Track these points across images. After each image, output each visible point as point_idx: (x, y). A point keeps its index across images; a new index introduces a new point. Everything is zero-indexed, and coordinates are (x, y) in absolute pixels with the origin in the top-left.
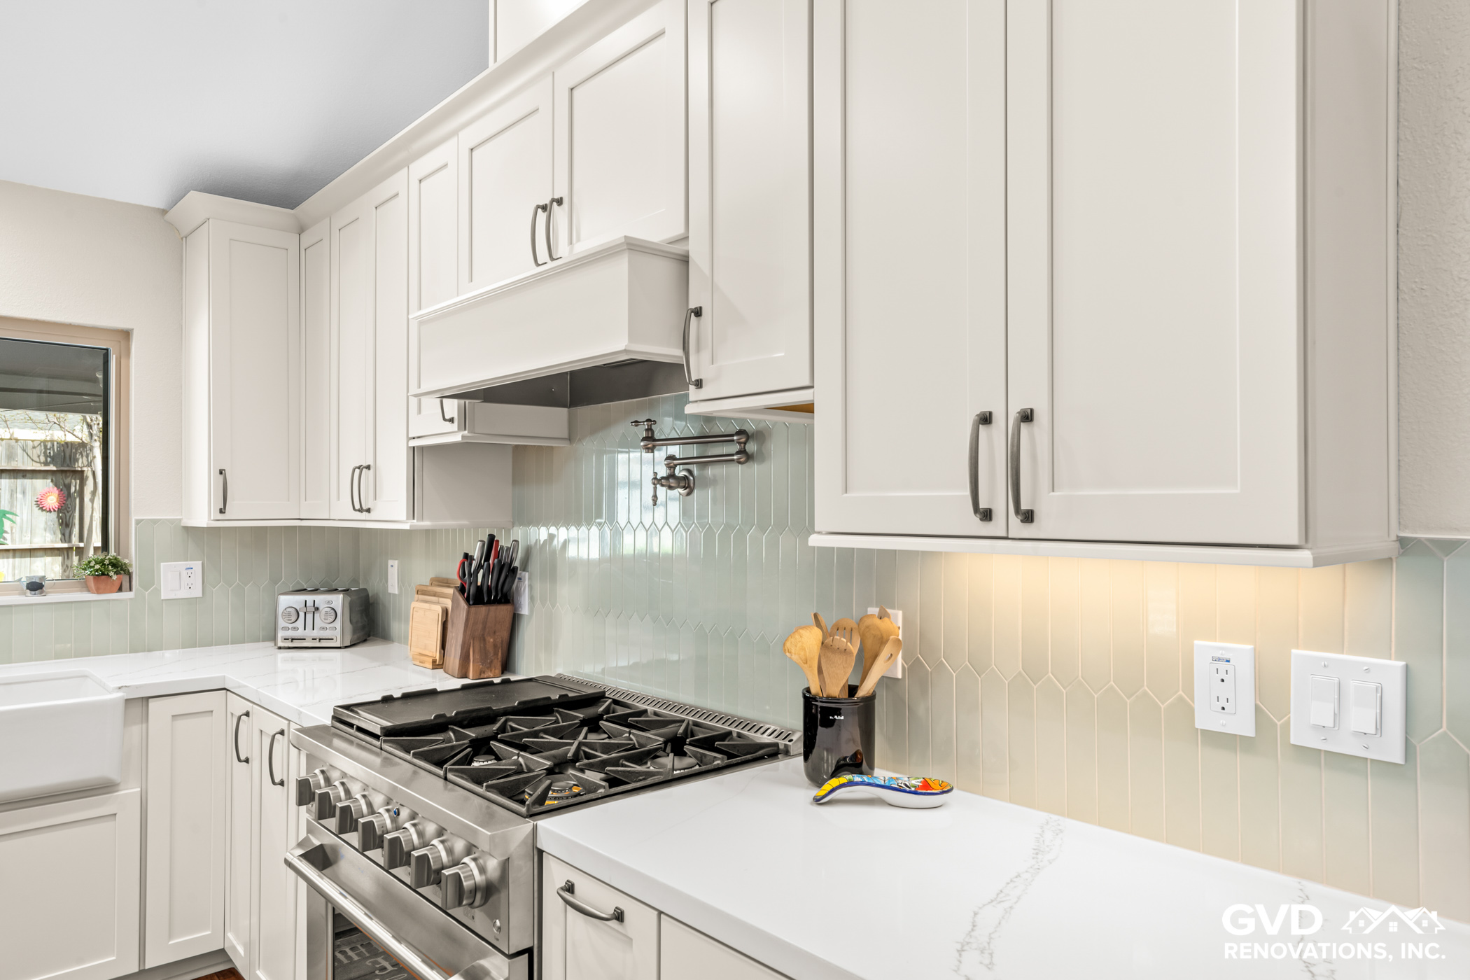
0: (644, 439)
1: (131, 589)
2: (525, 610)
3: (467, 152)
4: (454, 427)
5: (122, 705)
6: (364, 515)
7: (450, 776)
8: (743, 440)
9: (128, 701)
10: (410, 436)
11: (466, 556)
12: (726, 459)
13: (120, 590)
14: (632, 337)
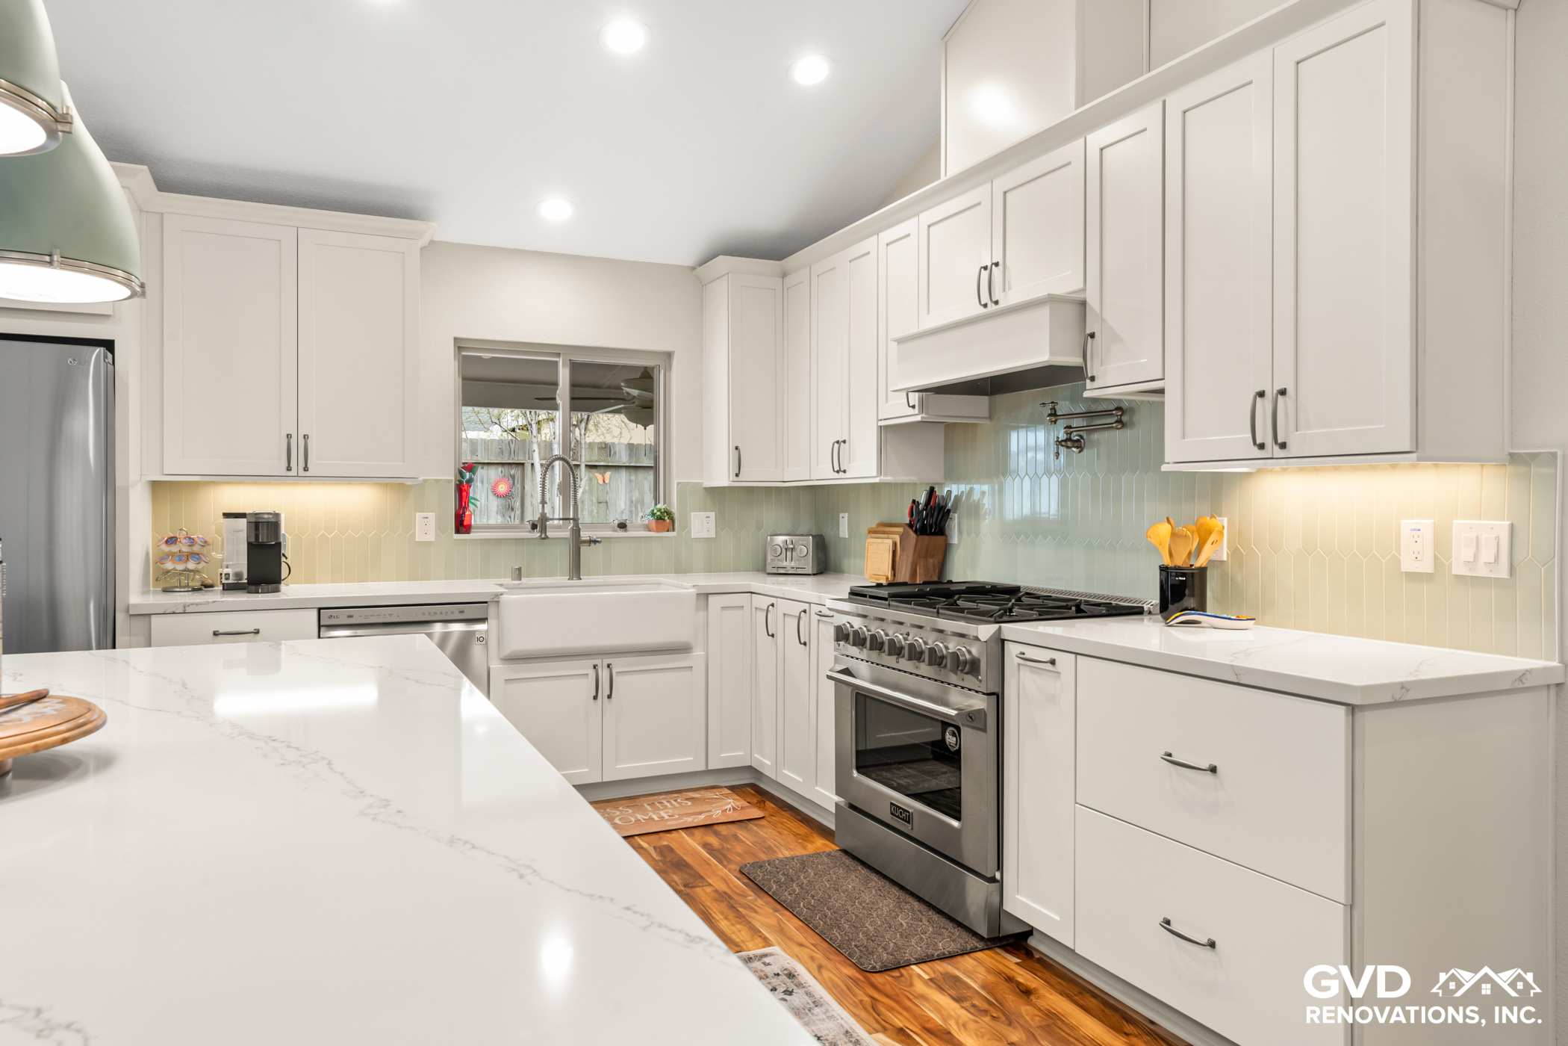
0: (1049, 415)
1: (674, 530)
2: (955, 540)
3: (926, 228)
4: (916, 411)
5: (695, 596)
6: (841, 475)
7: (941, 611)
8: (1120, 413)
9: (698, 594)
10: (880, 418)
11: (914, 501)
12: (1108, 427)
13: (668, 531)
14: (1052, 353)
